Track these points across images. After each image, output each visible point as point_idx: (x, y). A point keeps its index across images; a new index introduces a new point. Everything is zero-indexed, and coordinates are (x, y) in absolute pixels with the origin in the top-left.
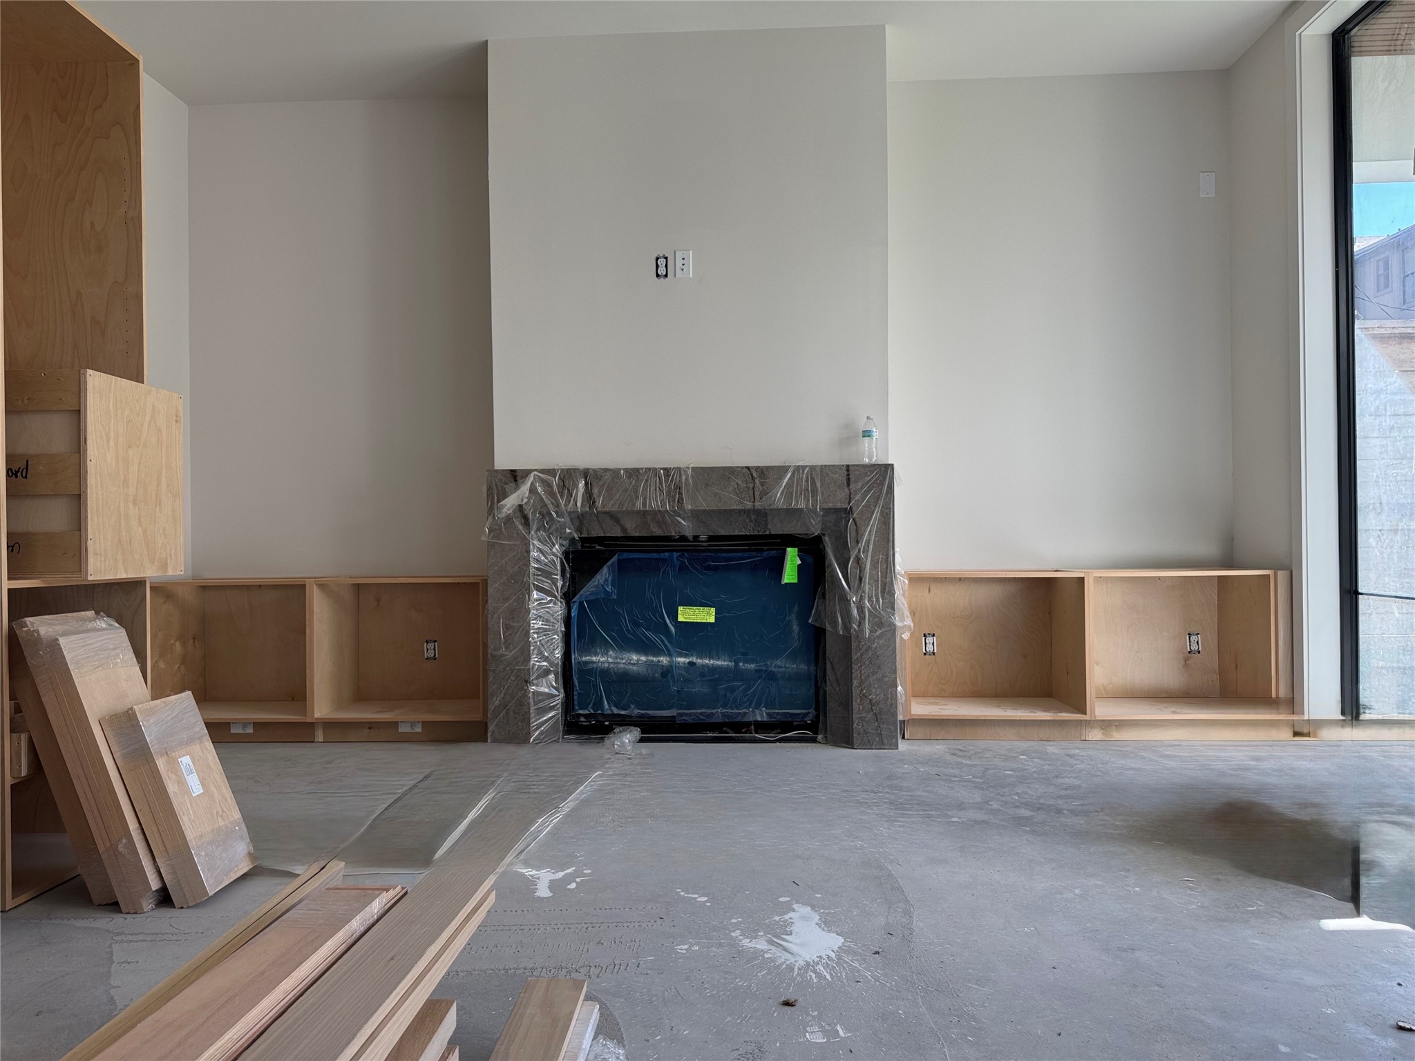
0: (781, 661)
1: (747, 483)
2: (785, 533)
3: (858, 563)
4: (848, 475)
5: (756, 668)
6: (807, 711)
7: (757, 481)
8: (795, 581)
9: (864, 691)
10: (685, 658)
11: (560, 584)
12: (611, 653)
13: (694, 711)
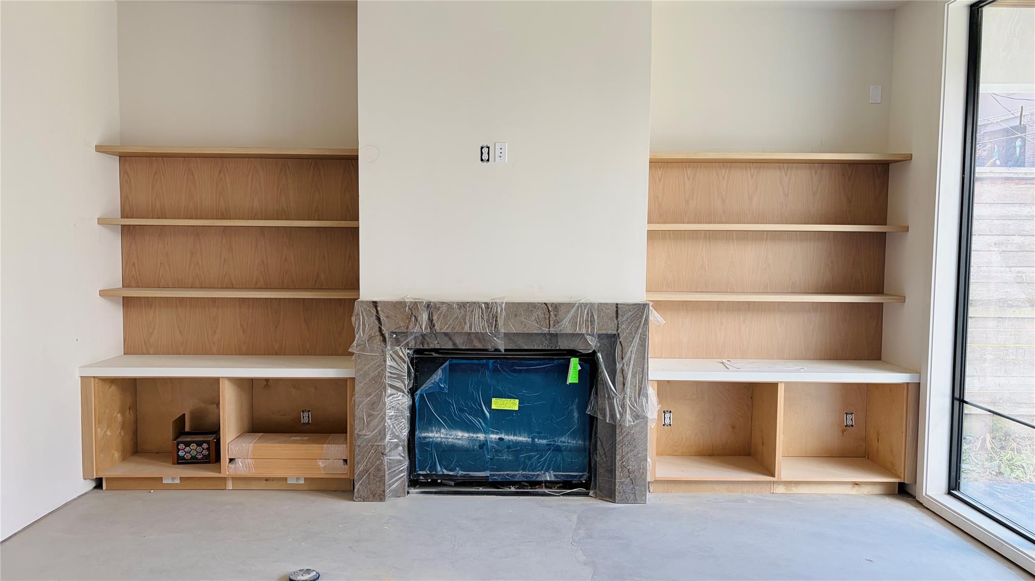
0: (565, 438)
1: (545, 315)
2: (571, 348)
3: (622, 373)
4: (617, 311)
5: (548, 443)
6: (583, 473)
7: (551, 313)
8: (577, 381)
9: (624, 463)
10: (496, 435)
11: (406, 383)
12: (443, 430)
13: (502, 473)
